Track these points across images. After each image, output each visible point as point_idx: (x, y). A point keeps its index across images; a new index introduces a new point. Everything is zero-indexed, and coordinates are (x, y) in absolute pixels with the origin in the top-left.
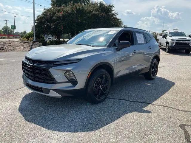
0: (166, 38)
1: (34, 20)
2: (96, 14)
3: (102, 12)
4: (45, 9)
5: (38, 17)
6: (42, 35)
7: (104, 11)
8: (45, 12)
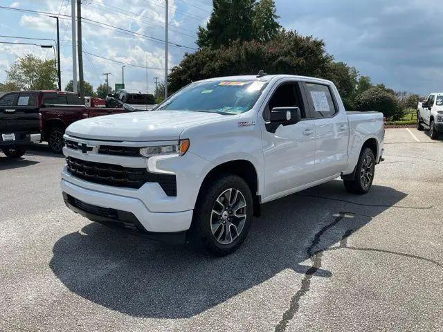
0: (430, 109)
1: (167, 77)
2: (285, 62)
3: (298, 55)
4: (186, 55)
5: (173, 70)
7: (304, 54)
8: (187, 61)
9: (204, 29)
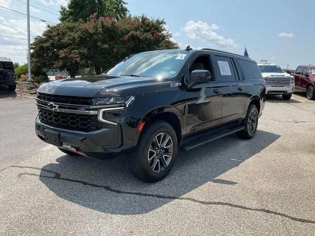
1: (30, 45)
3: (146, 31)
4: (49, 27)
5: (36, 39)
6: (44, 70)
8: (49, 31)
9: (65, 9)
